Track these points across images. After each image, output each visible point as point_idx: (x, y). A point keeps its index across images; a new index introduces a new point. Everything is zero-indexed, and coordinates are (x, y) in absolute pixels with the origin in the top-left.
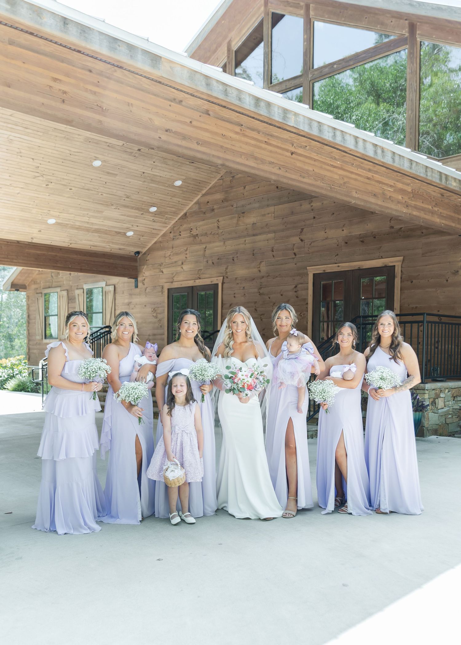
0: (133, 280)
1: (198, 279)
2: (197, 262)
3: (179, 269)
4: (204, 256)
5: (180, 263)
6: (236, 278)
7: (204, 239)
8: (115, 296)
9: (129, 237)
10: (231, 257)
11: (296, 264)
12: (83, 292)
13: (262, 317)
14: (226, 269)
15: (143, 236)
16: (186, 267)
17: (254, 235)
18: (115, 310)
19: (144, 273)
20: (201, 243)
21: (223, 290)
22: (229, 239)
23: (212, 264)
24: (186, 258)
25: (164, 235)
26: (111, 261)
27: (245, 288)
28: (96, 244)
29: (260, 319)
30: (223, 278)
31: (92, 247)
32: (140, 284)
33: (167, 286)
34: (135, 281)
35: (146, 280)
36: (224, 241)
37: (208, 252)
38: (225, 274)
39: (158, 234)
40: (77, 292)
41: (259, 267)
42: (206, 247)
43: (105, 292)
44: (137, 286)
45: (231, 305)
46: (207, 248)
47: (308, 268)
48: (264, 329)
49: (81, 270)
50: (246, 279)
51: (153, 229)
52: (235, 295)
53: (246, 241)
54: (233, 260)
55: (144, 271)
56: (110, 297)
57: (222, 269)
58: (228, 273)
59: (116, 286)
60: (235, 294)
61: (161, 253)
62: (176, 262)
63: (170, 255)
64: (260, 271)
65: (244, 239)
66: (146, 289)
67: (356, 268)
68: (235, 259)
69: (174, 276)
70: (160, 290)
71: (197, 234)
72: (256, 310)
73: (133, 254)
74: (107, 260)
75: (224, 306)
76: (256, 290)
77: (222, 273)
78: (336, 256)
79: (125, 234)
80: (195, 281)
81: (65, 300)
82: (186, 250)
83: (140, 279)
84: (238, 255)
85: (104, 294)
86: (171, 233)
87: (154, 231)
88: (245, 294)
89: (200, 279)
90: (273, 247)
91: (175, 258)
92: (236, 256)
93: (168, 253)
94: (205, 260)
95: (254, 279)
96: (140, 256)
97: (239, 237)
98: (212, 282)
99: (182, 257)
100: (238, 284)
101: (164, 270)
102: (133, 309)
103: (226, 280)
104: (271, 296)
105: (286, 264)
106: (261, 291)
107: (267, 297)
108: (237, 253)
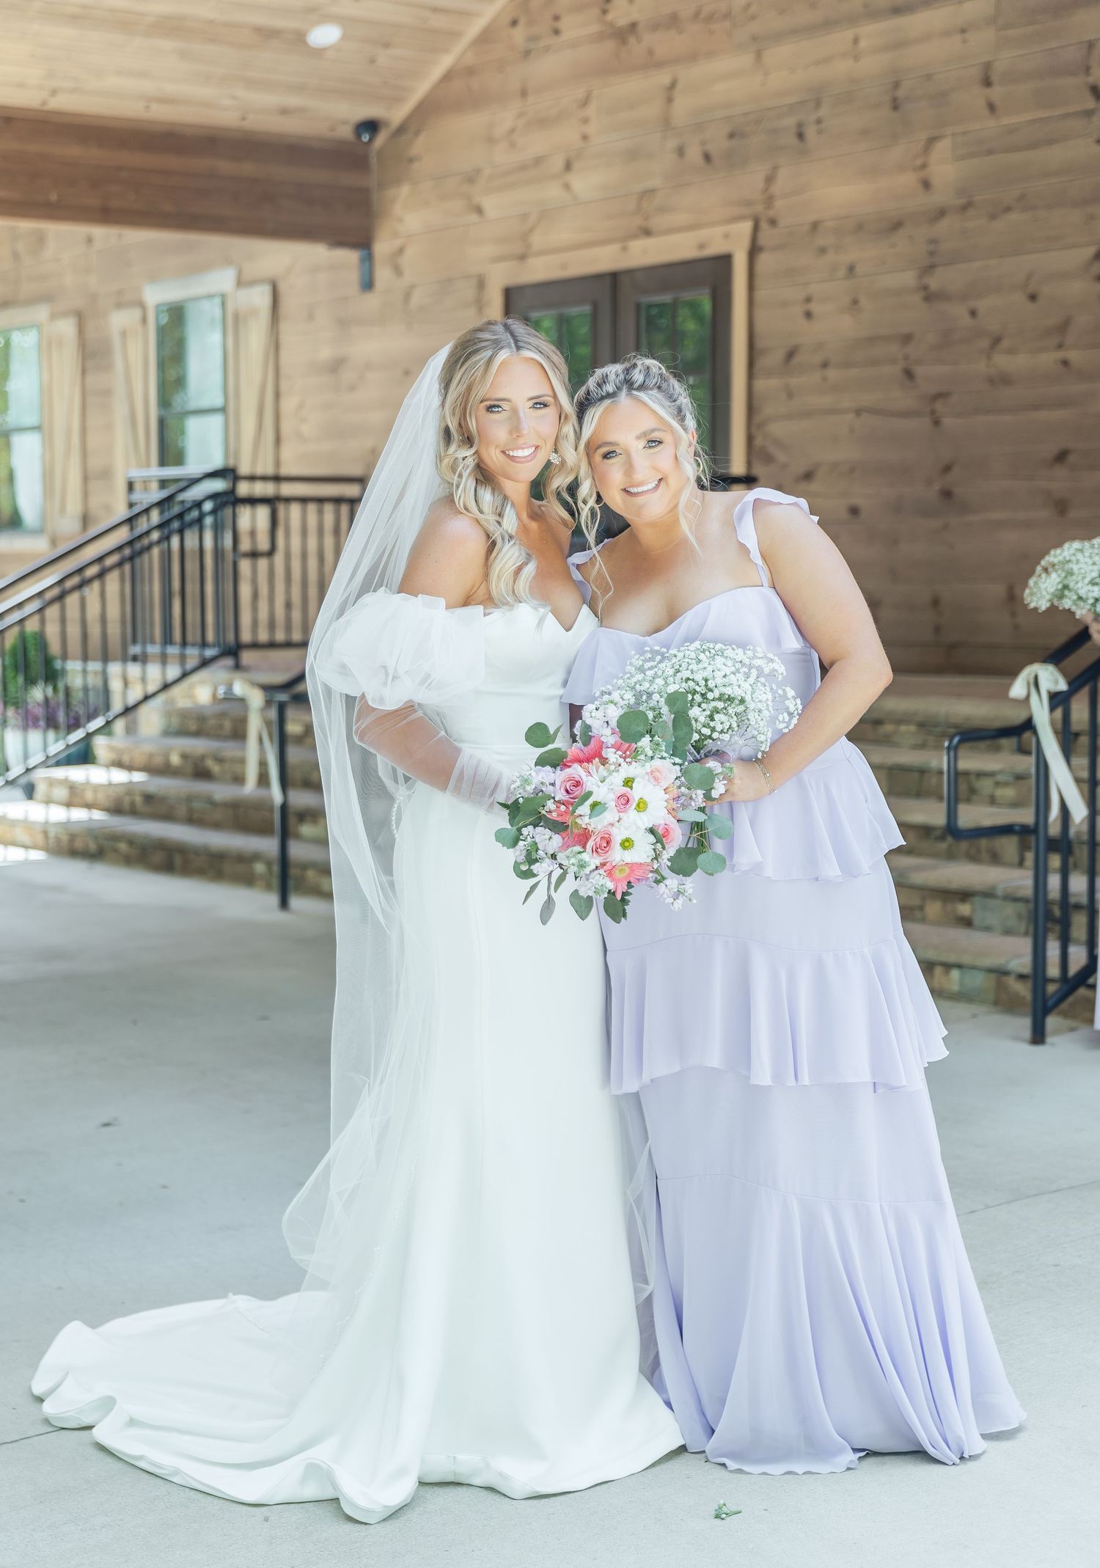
0: (350, 257)
1: (635, 236)
2: (632, 155)
3: (553, 192)
4: (666, 124)
5: (558, 164)
6: (815, 226)
7: (664, 43)
8: (277, 334)
9: (319, 53)
10: (791, 121)
12: (144, 320)
13: (939, 406)
14: (770, 180)
15: (387, 45)
16: (586, 183)
17: (897, 11)
18: (277, 395)
19: (400, 220)
20: (652, 63)
21: (759, 282)
22: (778, 37)
23: (699, 160)
24: (585, 138)
25: (485, 38)
26: (247, 168)
27: (859, 270)
28: (170, 88)
29: (926, 422)
30: (756, 229)
31: (154, 106)
32: (383, 275)
33: (501, 275)
34: (362, 261)
35: (410, 253)
36: (759, 45)
37: (683, 106)
38: (759, 208)
39: (455, 35)
40: (120, 320)
41: (924, 166)
42: (673, 86)
43: (237, 317)
44: (368, 284)
45: (791, 355)
46: (679, 86)
48: (947, 469)
49: (107, 215)
50: (859, 228)
51: (435, 10)
52: (814, 307)
53: (863, 44)
54: (801, 136)
55: (398, 209)
56: (256, 336)
57: (750, 181)
58: (779, 203)
59: (282, 287)
60: (808, 300)
61: (472, 122)
62: (538, 161)
63: (512, 131)
64: (926, 184)
65: (849, 34)
66: (407, 296)
68: (810, 131)
69: (532, 230)
70: (468, 292)
71: (633, 26)
72: (909, 374)
73: (346, 132)
74: (226, 167)
75: (762, 363)
76: (908, 278)
77: (749, 203)
79: (300, 37)
80: (625, 249)
81: (67, 358)
82: (585, 102)
83: (382, 247)
84: (823, 112)
85: (233, 323)
86: (514, 23)
87: (438, 21)
88: (855, 302)
89: (647, 232)
90: (987, 67)
91: (537, 143)
92: (813, 117)
93: (505, 118)
94: (672, 144)
95: (896, 226)
96: (381, 139)
97: (829, 25)
98: (702, 246)
99: (567, 135)
100: (823, 250)
101: (488, 203)
102: (352, 388)
103: (767, 235)
104: (982, 305)
105: (1051, 142)
106: (934, 282)
107: (959, 312)
108: (818, 104)
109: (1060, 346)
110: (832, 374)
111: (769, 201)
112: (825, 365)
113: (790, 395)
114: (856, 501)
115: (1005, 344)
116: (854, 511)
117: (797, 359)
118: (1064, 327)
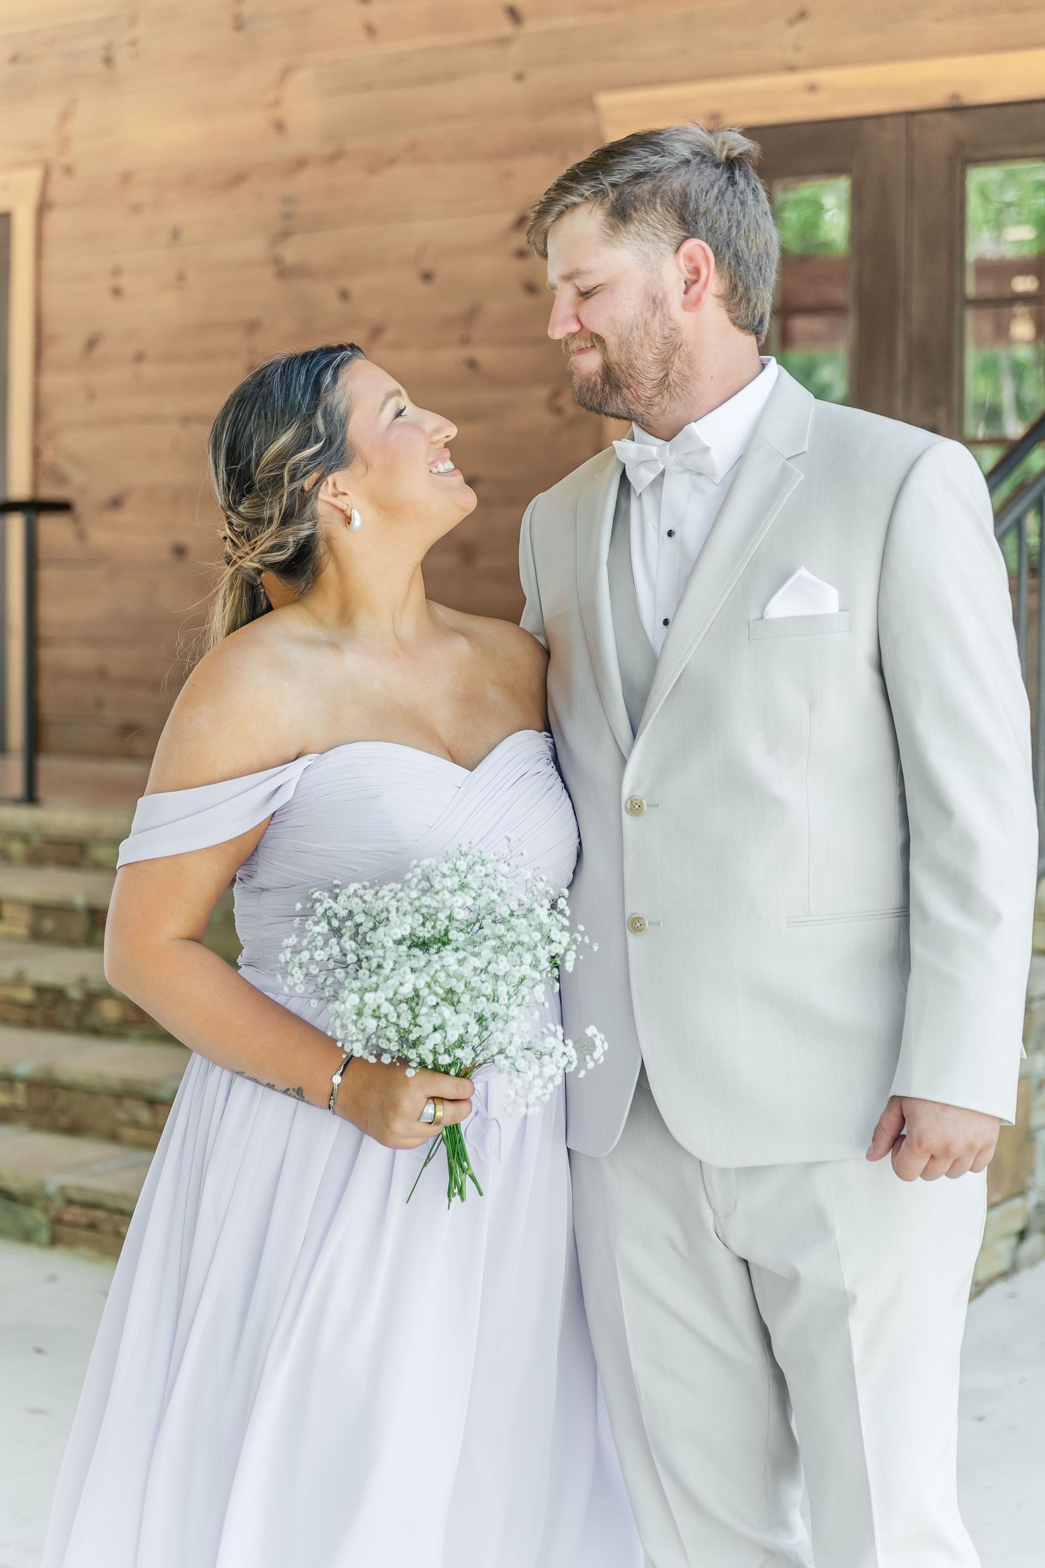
6: (126, 177)
10: (96, 42)
11: (519, 77)
14: (65, 116)
27: (187, 235)
30: (47, 179)
38: (51, 152)
45: (92, 344)
47: (605, 100)
50: (190, 181)
52: (125, 282)
54: (108, 61)
57: (40, 117)
58: (78, 147)
60: (118, 272)
64: (280, 126)
67: (938, 98)
68: (121, 56)
75: (50, 354)
76: (256, 247)
77: (38, 145)
78: (791, 23)
84: (140, 31)
88: (182, 277)
92: (126, 38)
100: (137, 209)
103: (60, 188)
104: (356, 285)
105: (450, 76)
106: (291, 253)
107: (325, 293)
108: (133, 21)
109: (465, 341)
110: (150, 370)
111: (64, 143)
112: (139, 358)
113: (91, 395)
114: (186, 538)
115: (389, 336)
116: (180, 551)
117: (100, 350)
118: (471, 316)
